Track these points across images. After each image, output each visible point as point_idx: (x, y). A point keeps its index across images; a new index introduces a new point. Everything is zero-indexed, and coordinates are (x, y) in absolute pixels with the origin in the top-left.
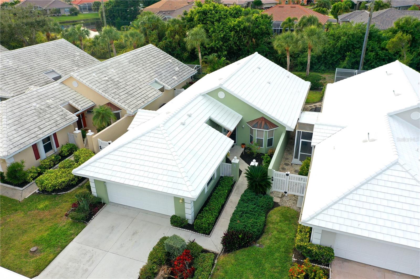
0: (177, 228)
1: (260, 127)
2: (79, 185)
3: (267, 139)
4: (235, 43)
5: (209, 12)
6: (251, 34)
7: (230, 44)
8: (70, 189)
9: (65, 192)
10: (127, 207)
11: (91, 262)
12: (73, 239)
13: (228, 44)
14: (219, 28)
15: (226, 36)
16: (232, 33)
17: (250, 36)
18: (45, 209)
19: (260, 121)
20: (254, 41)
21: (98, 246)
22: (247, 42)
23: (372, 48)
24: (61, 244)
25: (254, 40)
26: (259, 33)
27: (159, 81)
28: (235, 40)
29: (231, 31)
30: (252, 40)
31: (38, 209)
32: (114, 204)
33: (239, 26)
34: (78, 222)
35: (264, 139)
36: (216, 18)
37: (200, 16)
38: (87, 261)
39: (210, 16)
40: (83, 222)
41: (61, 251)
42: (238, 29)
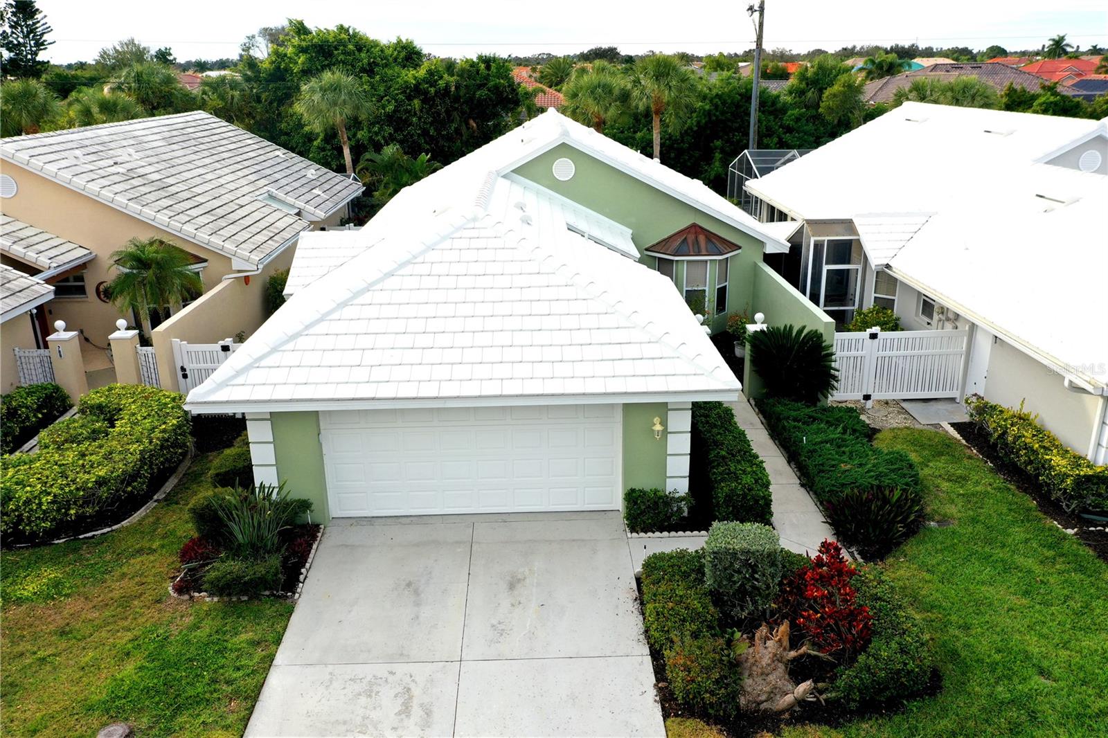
0: (650, 534)
1: (696, 250)
2: (155, 497)
3: (717, 287)
4: (425, 133)
5: (336, 49)
6: (466, 108)
7: (412, 136)
8: (127, 515)
9: (110, 526)
10: (412, 519)
11: (417, 712)
12: (271, 658)
13: (406, 135)
14: (375, 90)
15: (399, 111)
16: (416, 103)
17: (463, 113)
18: (59, 594)
19: (689, 236)
20: (475, 125)
21: (402, 655)
22: (457, 131)
23: (767, 130)
24: (230, 689)
25: (473, 124)
26: (490, 99)
27: (281, 195)
28: (424, 122)
29: (410, 98)
30: (467, 124)
31: (19, 601)
32: (353, 521)
33: (433, 84)
34: (249, 599)
35: (707, 289)
36: (360, 64)
37: (311, 59)
38: (399, 713)
39: (341, 57)
40: (273, 595)
41: (251, 710)
42: (432, 90)
